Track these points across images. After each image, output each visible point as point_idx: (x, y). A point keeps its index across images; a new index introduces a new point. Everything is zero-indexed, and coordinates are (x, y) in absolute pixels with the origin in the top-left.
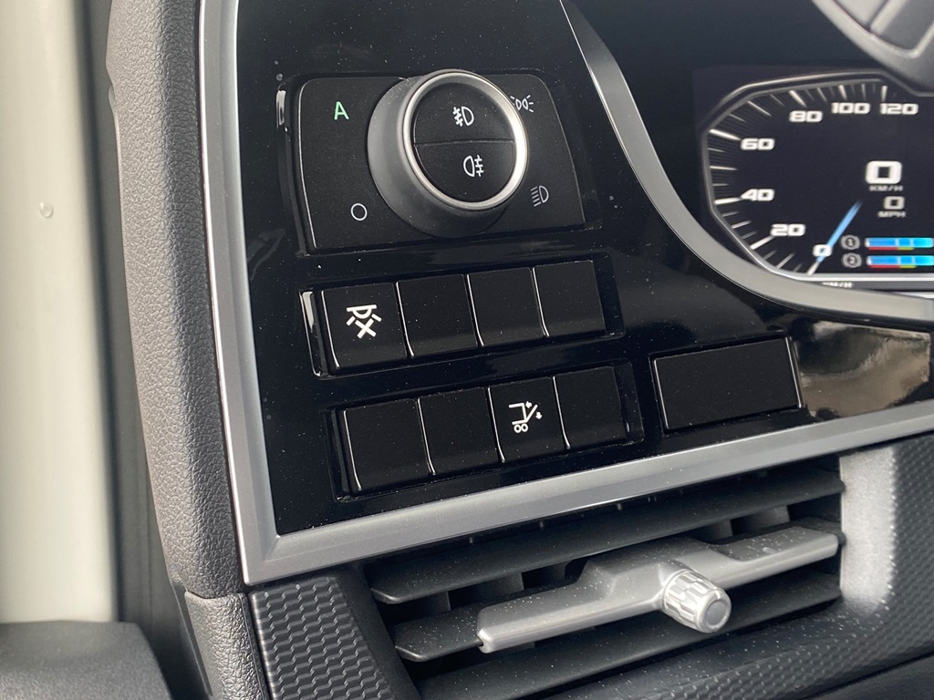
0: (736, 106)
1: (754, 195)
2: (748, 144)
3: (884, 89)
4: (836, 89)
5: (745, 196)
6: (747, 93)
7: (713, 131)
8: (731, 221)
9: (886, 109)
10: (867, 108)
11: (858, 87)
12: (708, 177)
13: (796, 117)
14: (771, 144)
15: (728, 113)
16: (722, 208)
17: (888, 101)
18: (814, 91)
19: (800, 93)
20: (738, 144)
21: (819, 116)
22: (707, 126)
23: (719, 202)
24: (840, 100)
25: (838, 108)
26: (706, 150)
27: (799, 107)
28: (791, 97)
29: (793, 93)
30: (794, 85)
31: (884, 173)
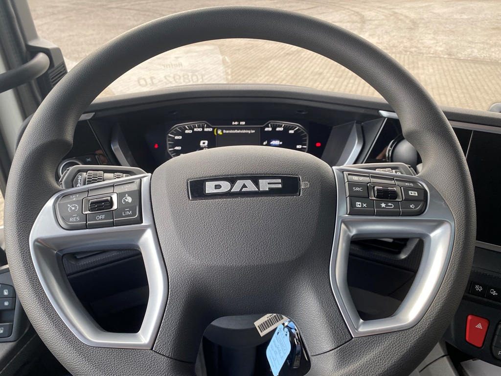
0: (174, 129)
1: (177, 148)
2: (176, 137)
3: (206, 125)
4: (195, 126)
5: (175, 148)
6: (177, 126)
7: (169, 135)
8: (172, 153)
9: (206, 130)
10: (201, 129)
11: (200, 125)
12: (168, 144)
13: (187, 132)
14: (181, 137)
15: (173, 131)
16: (170, 151)
17: (206, 128)
18: (191, 126)
19: (188, 127)
20: (174, 137)
21: (191, 131)
22: (168, 133)
23: (170, 150)
24: (196, 128)
25: (195, 130)
26: (168, 139)
27: (187, 129)
28: (186, 128)
29: (186, 127)
30: (186, 125)
31: (204, 143)
